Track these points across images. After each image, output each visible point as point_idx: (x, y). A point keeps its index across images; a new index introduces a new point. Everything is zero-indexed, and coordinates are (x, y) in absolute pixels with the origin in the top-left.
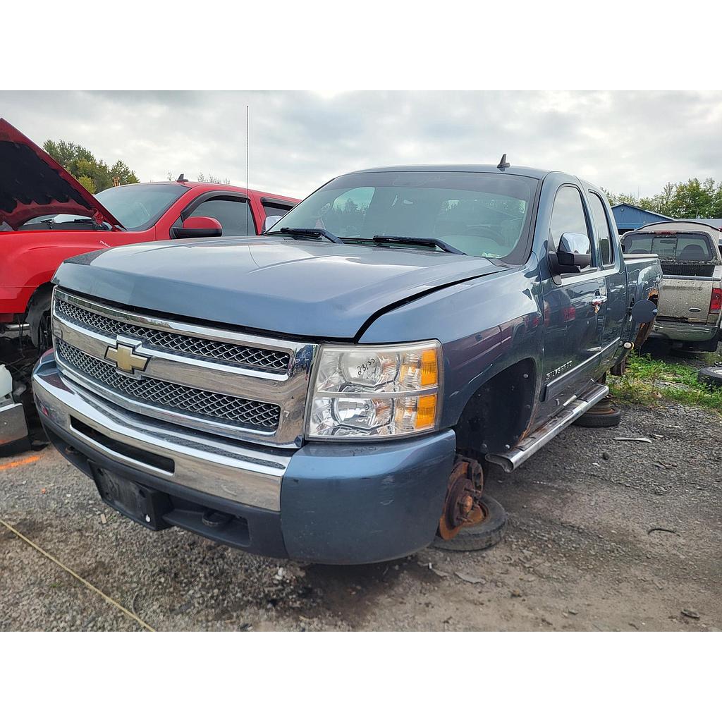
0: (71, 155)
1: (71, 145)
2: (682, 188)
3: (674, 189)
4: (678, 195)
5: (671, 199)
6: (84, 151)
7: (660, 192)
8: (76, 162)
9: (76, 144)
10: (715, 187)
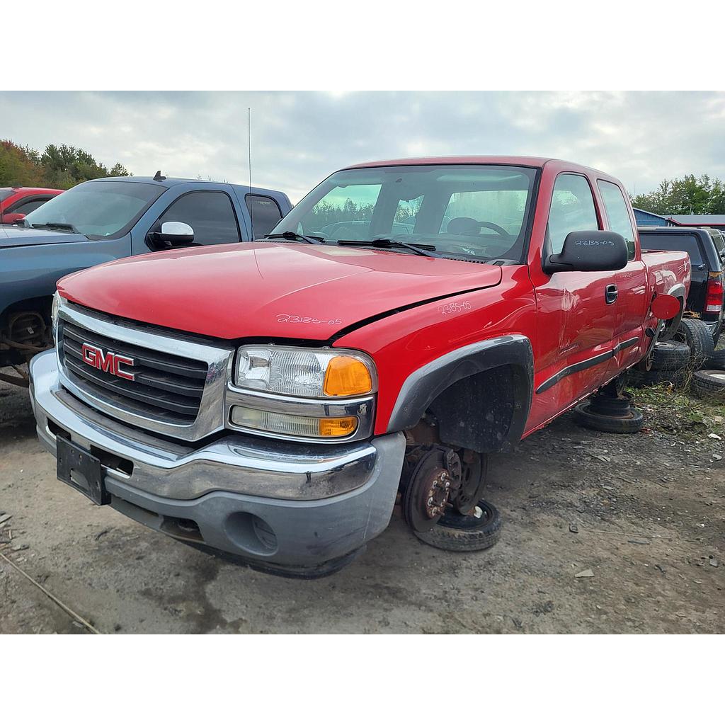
0: (72, 158)
1: (72, 149)
2: (677, 185)
3: (670, 186)
4: (674, 191)
5: (667, 195)
6: (85, 155)
7: (656, 188)
8: (76, 165)
9: (77, 148)
10: (710, 183)
